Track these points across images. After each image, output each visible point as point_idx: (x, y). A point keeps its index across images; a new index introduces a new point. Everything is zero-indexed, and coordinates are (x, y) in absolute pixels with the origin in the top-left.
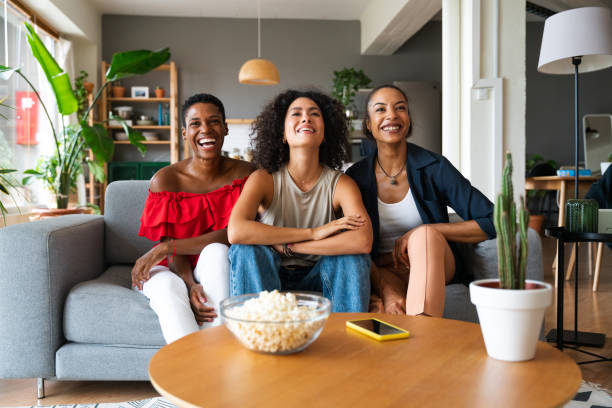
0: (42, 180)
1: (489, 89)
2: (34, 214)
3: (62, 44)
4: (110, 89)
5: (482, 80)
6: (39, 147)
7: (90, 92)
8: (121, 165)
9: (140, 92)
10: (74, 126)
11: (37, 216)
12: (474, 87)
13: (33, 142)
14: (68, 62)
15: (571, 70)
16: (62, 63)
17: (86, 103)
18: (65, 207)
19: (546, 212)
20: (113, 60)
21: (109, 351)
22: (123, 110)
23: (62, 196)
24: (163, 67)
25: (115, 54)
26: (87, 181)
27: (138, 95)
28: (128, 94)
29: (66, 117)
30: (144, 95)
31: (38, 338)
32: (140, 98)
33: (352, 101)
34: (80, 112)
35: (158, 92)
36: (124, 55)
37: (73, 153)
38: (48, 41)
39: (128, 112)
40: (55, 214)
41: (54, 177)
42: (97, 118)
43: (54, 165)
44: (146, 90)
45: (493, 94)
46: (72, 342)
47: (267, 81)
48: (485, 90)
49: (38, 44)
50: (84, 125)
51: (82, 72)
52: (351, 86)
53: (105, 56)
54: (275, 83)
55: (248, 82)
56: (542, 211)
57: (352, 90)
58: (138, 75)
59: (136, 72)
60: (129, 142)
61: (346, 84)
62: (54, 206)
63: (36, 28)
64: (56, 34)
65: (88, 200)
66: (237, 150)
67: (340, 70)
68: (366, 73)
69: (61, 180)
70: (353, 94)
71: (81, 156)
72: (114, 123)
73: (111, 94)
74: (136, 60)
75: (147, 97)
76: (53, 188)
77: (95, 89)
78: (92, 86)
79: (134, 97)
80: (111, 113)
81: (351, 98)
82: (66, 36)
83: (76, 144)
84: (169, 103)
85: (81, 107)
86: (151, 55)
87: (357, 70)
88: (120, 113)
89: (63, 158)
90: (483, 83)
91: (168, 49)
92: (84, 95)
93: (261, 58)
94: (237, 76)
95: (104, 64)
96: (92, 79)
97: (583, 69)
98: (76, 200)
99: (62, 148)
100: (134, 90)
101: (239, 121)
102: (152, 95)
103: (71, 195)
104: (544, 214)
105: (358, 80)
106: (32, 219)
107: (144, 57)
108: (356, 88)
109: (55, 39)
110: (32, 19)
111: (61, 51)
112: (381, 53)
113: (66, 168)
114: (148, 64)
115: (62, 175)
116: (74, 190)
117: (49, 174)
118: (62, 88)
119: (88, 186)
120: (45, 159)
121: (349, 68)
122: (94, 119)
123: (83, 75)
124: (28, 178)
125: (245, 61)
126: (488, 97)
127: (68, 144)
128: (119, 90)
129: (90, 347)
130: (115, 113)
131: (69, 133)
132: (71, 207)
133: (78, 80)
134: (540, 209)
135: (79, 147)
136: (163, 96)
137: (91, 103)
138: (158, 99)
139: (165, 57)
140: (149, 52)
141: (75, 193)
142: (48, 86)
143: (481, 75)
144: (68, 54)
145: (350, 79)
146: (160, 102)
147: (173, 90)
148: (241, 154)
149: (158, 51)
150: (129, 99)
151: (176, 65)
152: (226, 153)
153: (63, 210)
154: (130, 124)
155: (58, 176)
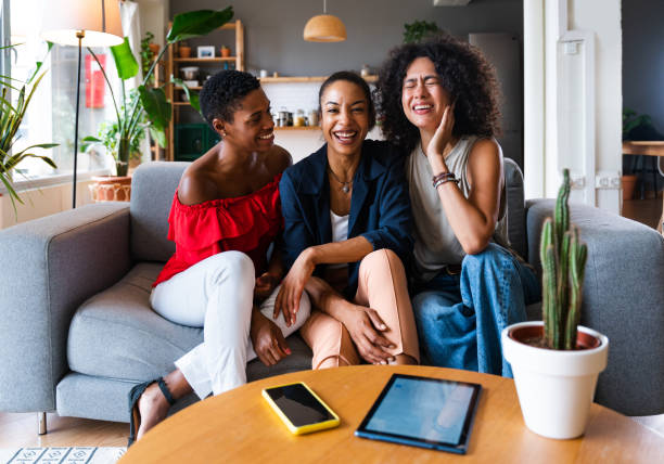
1: (578, 42)
2: (93, 182)
3: (128, 6)
4: (176, 50)
5: (571, 32)
7: (155, 54)
8: (187, 126)
9: (206, 52)
11: (96, 185)
12: (561, 42)
13: (100, 105)
14: (133, 23)
16: (128, 25)
18: (125, 174)
19: (640, 171)
20: (174, 22)
22: (189, 71)
23: (122, 164)
24: (227, 25)
25: (175, 15)
26: (152, 145)
27: (204, 55)
28: (194, 54)
30: (210, 55)
32: (207, 58)
34: (145, 73)
35: (224, 51)
36: (185, 15)
39: (194, 73)
40: (114, 182)
41: (114, 143)
42: (164, 79)
43: (116, 130)
44: (212, 49)
45: (583, 47)
46: (74, 373)
47: (334, 38)
48: (574, 44)
50: (142, 90)
51: (148, 33)
54: (342, 39)
55: (311, 38)
56: (634, 171)
59: (198, 33)
60: (191, 103)
61: (418, 37)
62: (114, 173)
66: (301, 112)
67: (411, 22)
68: (438, 25)
69: (121, 146)
73: (178, 54)
74: (198, 21)
75: (213, 57)
76: (113, 155)
77: (161, 51)
78: (158, 47)
79: (200, 58)
84: (234, 62)
85: (146, 69)
86: (213, 15)
87: (429, 22)
88: (187, 73)
89: (123, 123)
90: (571, 35)
91: (231, 8)
92: (150, 57)
93: (327, 14)
94: (302, 34)
96: (159, 40)
100: (201, 49)
101: (306, 79)
102: (218, 54)
104: (637, 174)
106: (91, 187)
107: (206, 17)
111: (127, 13)
112: (456, 3)
113: (126, 134)
114: (210, 23)
115: (121, 141)
116: (137, 154)
117: (111, 140)
119: (153, 149)
121: (420, 21)
122: (159, 80)
123: (149, 36)
124: (87, 145)
125: (310, 18)
126: (578, 52)
128: (185, 50)
130: (181, 75)
132: (131, 174)
133: (143, 41)
134: (632, 167)
136: (229, 55)
138: (225, 58)
139: (228, 15)
140: (211, 12)
141: (138, 158)
143: (570, 27)
144: (135, 15)
145: (421, 31)
146: (226, 62)
147: (239, 49)
148: (306, 115)
149: (220, 10)
150: (195, 59)
151: (242, 22)
152: (290, 114)
153: (123, 178)
154: (194, 85)
155: (119, 142)
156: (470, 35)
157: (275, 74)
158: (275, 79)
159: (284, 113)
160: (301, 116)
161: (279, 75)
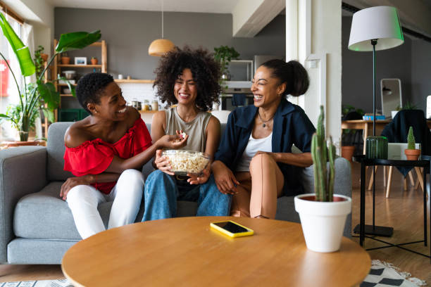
0: (10, 121)
1: (317, 61)
2: (4, 145)
3: (26, 27)
4: (59, 59)
5: (313, 55)
6: (9, 98)
7: (45, 61)
8: (67, 111)
9: (80, 61)
10: (34, 84)
11: (6, 147)
12: (307, 60)
13: (4, 95)
14: (30, 40)
15: (370, 49)
16: (25, 41)
17: (42, 68)
18: (26, 140)
19: (356, 144)
20: (61, 39)
21: (46, 243)
22: (68, 73)
23: (24, 133)
24: (96, 44)
25: (62, 35)
26: (43, 122)
27: (79, 62)
28: (72, 62)
29: (28, 79)
30: (83, 63)
32: (81, 65)
33: (227, 68)
34: (38, 74)
35: (93, 61)
36: (68, 35)
37: (32, 102)
38: (16, 25)
39: (72, 75)
40: (18, 145)
41: (18, 120)
42: (51, 78)
43: (19, 111)
44: (85, 59)
45: (320, 64)
46: (19, 238)
48: (314, 62)
49: (7, 27)
50: (40, 83)
51: (40, 47)
52: (226, 58)
53: (56, 36)
55: (154, 54)
56: (354, 144)
57: (227, 61)
58: (78, 49)
59: (77, 47)
60: (72, 95)
61: (222, 56)
62: (18, 139)
63: (7, 16)
64: (21, 20)
65: (44, 135)
66: (147, 101)
67: (218, 47)
68: (236, 50)
69: (23, 121)
70: (227, 64)
71: (38, 104)
72: (62, 82)
73: (60, 62)
74: (77, 39)
75: (85, 64)
76: (18, 126)
77: (49, 58)
78: (47, 56)
79: (76, 64)
80: (59, 75)
81: (226, 66)
82: (29, 22)
83: (35, 96)
84: (101, 68)
85: (39, 71)
86: (87, 35)
87: (230, 47)
88: (67, 75)
89: (25, 106)
90: (313, 56)
91: (100, 31)
92: (41, 63)
93: (164, 38)
94: (148, 50)
95: (55, 41)
96: (47, 51)
97: (378, 48)
98: (34, 134)
99: (24, 99)
100: (77, 59)
102: (89, 63)
103: (30, 132)
104: (355, 145)
105: (231, 54)
106: (2, 148)
107: (83, 37)
108: (229, 60)
109: (20, 23)
110: (4, 10)
111: (25, 33)
112: (247, 35)
113: (27, 113)
114: (85, 41)
115: (24, 118)
116: (33, 128)
117: (15, 117)
118: (24, 57)
119: (43, 125)
120: (12, 107)
121: (224, 46)
122: (48, 79)
123: (40, 48)
125: (153, 40)
126: (317, 66)
127: (28, 96)
128: (66, 59)
129: (32, 241)
130: (63, 75)
131: (29, 89)
132: (30, 140)
133: (36, 52)
134: (352, 141)
135: (37, 97)
136: (97, 63)
137: (46, 67)
138: (93, 66)
139: (97, 37)
140: (86, 33)
141: (34, 130)
142: (15, 56)
143: (312, 52)
144: (30, 34)
145: (225, 53)
146: (95, 68)
147: (104, 60)
148: (150, 104)
149: (92, 32)
150: (73, 65)
151: (106, 42)
152: (140, 103)
153: (25, 142)
154: (73, 82)
155: (22, 118)
156: (256, 57)
157: (128, 78)
158: (128, 80)
159: (136, 102)
160: (146, 104)
161: (131, 78)
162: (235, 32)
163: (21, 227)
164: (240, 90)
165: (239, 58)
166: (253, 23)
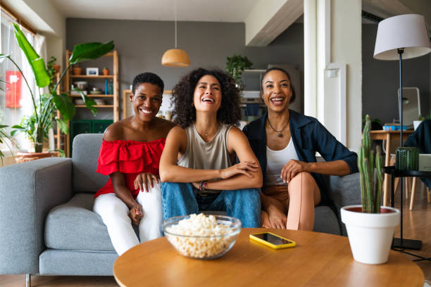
0: (24, 133)
1: (336, 70)
2: (19, 156)
3: (39, 38)
4: (71, 70)
5: (332, 64)
6: (22, 109)
7: (58, 71)
8: (79, 122)
9: (91, 71)
10: (47, 95)
11: (21, 158)
12: (326, 69)
13: (18, 106)
14: (42, 50)
15: (396, 57)
16: (38, 51)
17: (55, 79)
18: (41, 151)
20: (75, 50)
21: (77, 254)
22: (80, 84)
23: (39, 144)
24: (109, 54)
25: (75, 46)
26: (55, 133)
27: (91, 73)
28: (84, 72)
29: (41, 89)
30: (95, 73)
31: (27, 245)
32: (93, 76)
33: (239, 78)
34: (51, 85)
35: (105, 71)
36: (82, 46)
37: (46, 114)
38: (29, 36)
39: (84, 85)
40: (33, 156)
41: (33, 130)
42: (63, 90)
43: (33, 122)
44: (96, 70)
45: (339, 73)
46: (50, 249)
47: (182, 64)
48: (334, 71)
49: (22, 38)
50: (54, 94)
51: (52, 57)
52: (239, 67)
53: (69, 46)
54: (187, 65)
55: (167, 64)
57: (240, 71)
58: (92, 60)
59: (91, 58)
60: (85, 106)
61: (236, 66)
62: (32, 150)
63: (21, 27)
64: (34, 31)
65: (56, 147)
67: (231, 56)
68: (249, 58)
69: (38, 133)
70: (240, 73)
71: (51, 115)
72: (74, 93)
73: (72, 72)
74: (90, 50)
75: (97, 75)
76: (32, 138)
77: (61, 69)
78: (59, 67)
79: (88, 75)
80: (73, 86)
81: (239, 76)
82: (41, 33)
83: (48, 108)
84: (112, 79)
85: (52, 82)
86: (101, 46)
87: (243, 56)
88: (78, 86)
89: (39, 117)
90: (332, 66)
91: (112, 42)
92: (53, 73)
93: (177, 48)
94: (161, 61)
95: (67, 52)
96: (59, 62)
97: (404, 57)
98: (48, 146)
99: (38, 110)
100: (89, 70)
102: (101, 73)
103: (44, 143)
105: (244, 64)
106: (17, 159)
107: (96, 47)
108: (242, 69)
109: (33, 34)
110: (18, 21)
111: (38, 43)
112: (260, 44)
113: (42, 124)
114: (98, 52)
115: (39, 129)
116: (46, 139)
117: (29, 128)
118: (39, 68)
119: (56, 136)
120: (26, 118)
121: (237, 55)
122: (60, 90)
123: (53, 59)
124: (15, 131)
125: (165, 51)
126: (336, 76)
127: (43, 107)
128: (78, 70)
129: (63, 252)
130: (75, 86)
131: (43, 100)
132: (45, 151)
133: (49, 63)
135: (50, 110)
136: (108, 74)
137: (58, 80)
138: (105, 76)
139: (110, 47)
140: (99, 44)
141: (47, 142)
142: (29, 67)
143: (332, 60)
144: (43, 44)
145: (238, 62)
146: (107, 79)
147: (115, 70)
148: (164, 114)
149: (105, 43)
150: (85, 76)
151: (118, 53)
153: (39, 154)
155: (36, 129)
156: (269, 66)
162: (248, 42)
163: (53, 238)
164: (253, 100)
165: (252, 67)
166: (267, 31)
